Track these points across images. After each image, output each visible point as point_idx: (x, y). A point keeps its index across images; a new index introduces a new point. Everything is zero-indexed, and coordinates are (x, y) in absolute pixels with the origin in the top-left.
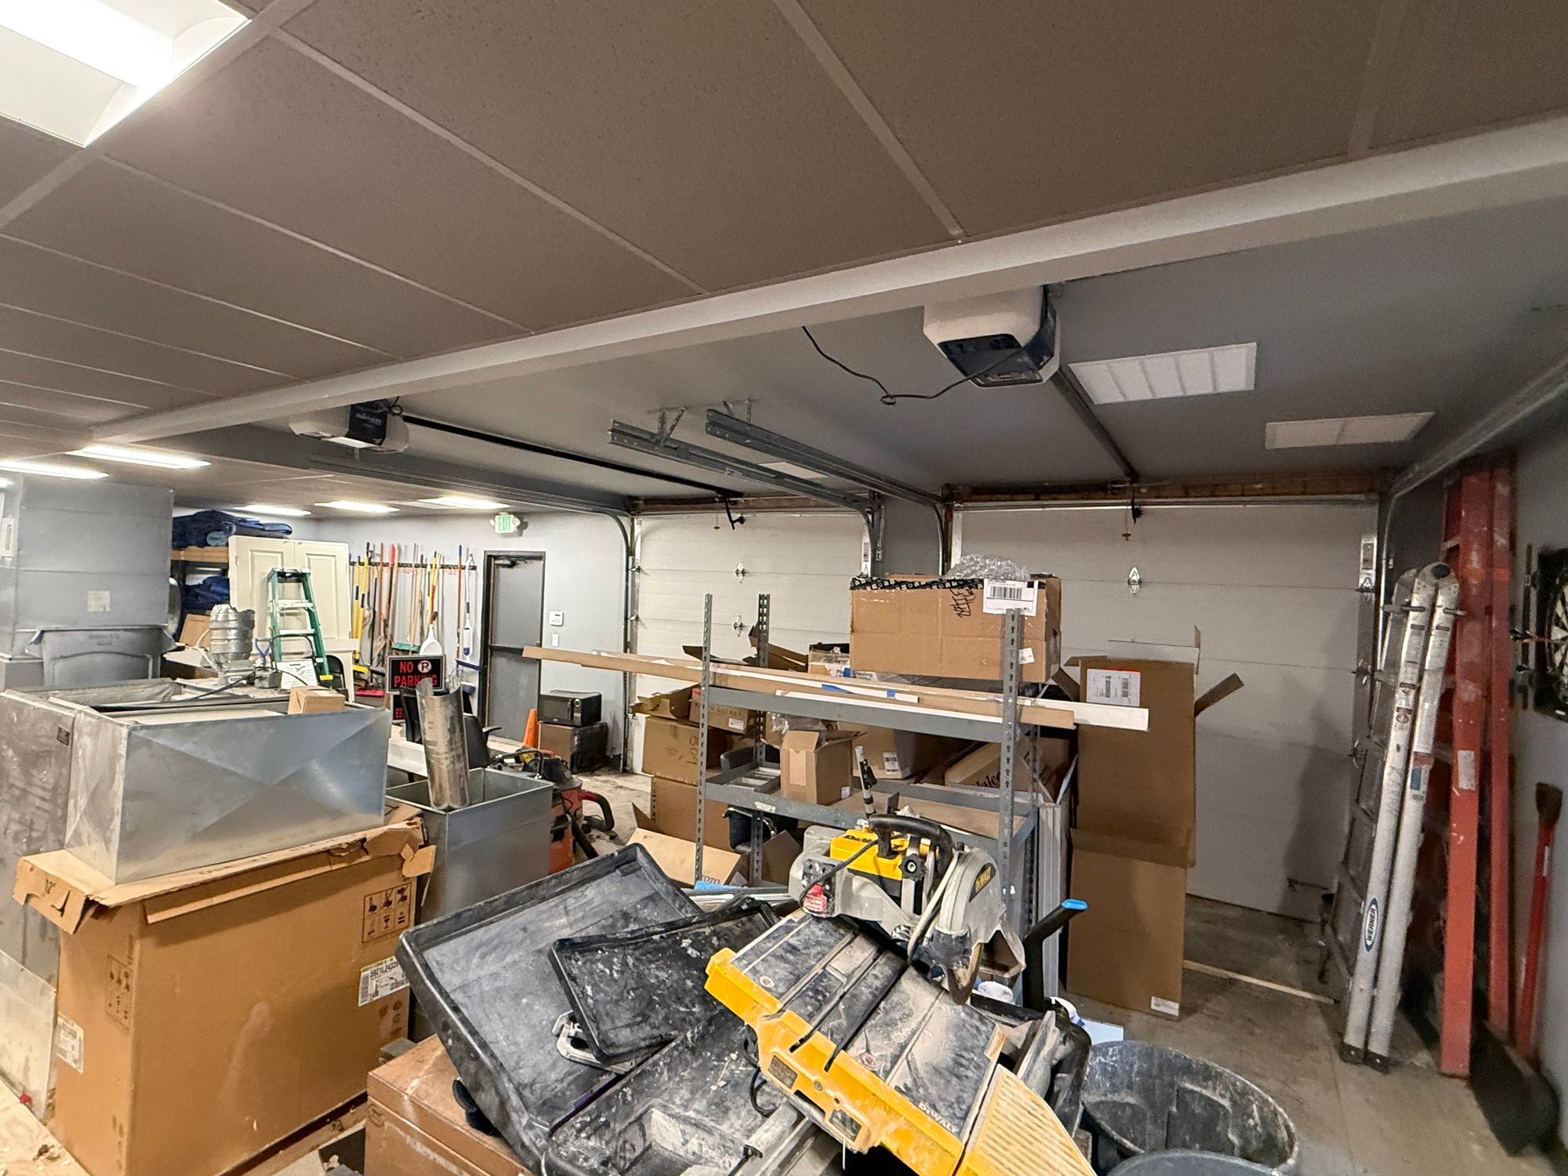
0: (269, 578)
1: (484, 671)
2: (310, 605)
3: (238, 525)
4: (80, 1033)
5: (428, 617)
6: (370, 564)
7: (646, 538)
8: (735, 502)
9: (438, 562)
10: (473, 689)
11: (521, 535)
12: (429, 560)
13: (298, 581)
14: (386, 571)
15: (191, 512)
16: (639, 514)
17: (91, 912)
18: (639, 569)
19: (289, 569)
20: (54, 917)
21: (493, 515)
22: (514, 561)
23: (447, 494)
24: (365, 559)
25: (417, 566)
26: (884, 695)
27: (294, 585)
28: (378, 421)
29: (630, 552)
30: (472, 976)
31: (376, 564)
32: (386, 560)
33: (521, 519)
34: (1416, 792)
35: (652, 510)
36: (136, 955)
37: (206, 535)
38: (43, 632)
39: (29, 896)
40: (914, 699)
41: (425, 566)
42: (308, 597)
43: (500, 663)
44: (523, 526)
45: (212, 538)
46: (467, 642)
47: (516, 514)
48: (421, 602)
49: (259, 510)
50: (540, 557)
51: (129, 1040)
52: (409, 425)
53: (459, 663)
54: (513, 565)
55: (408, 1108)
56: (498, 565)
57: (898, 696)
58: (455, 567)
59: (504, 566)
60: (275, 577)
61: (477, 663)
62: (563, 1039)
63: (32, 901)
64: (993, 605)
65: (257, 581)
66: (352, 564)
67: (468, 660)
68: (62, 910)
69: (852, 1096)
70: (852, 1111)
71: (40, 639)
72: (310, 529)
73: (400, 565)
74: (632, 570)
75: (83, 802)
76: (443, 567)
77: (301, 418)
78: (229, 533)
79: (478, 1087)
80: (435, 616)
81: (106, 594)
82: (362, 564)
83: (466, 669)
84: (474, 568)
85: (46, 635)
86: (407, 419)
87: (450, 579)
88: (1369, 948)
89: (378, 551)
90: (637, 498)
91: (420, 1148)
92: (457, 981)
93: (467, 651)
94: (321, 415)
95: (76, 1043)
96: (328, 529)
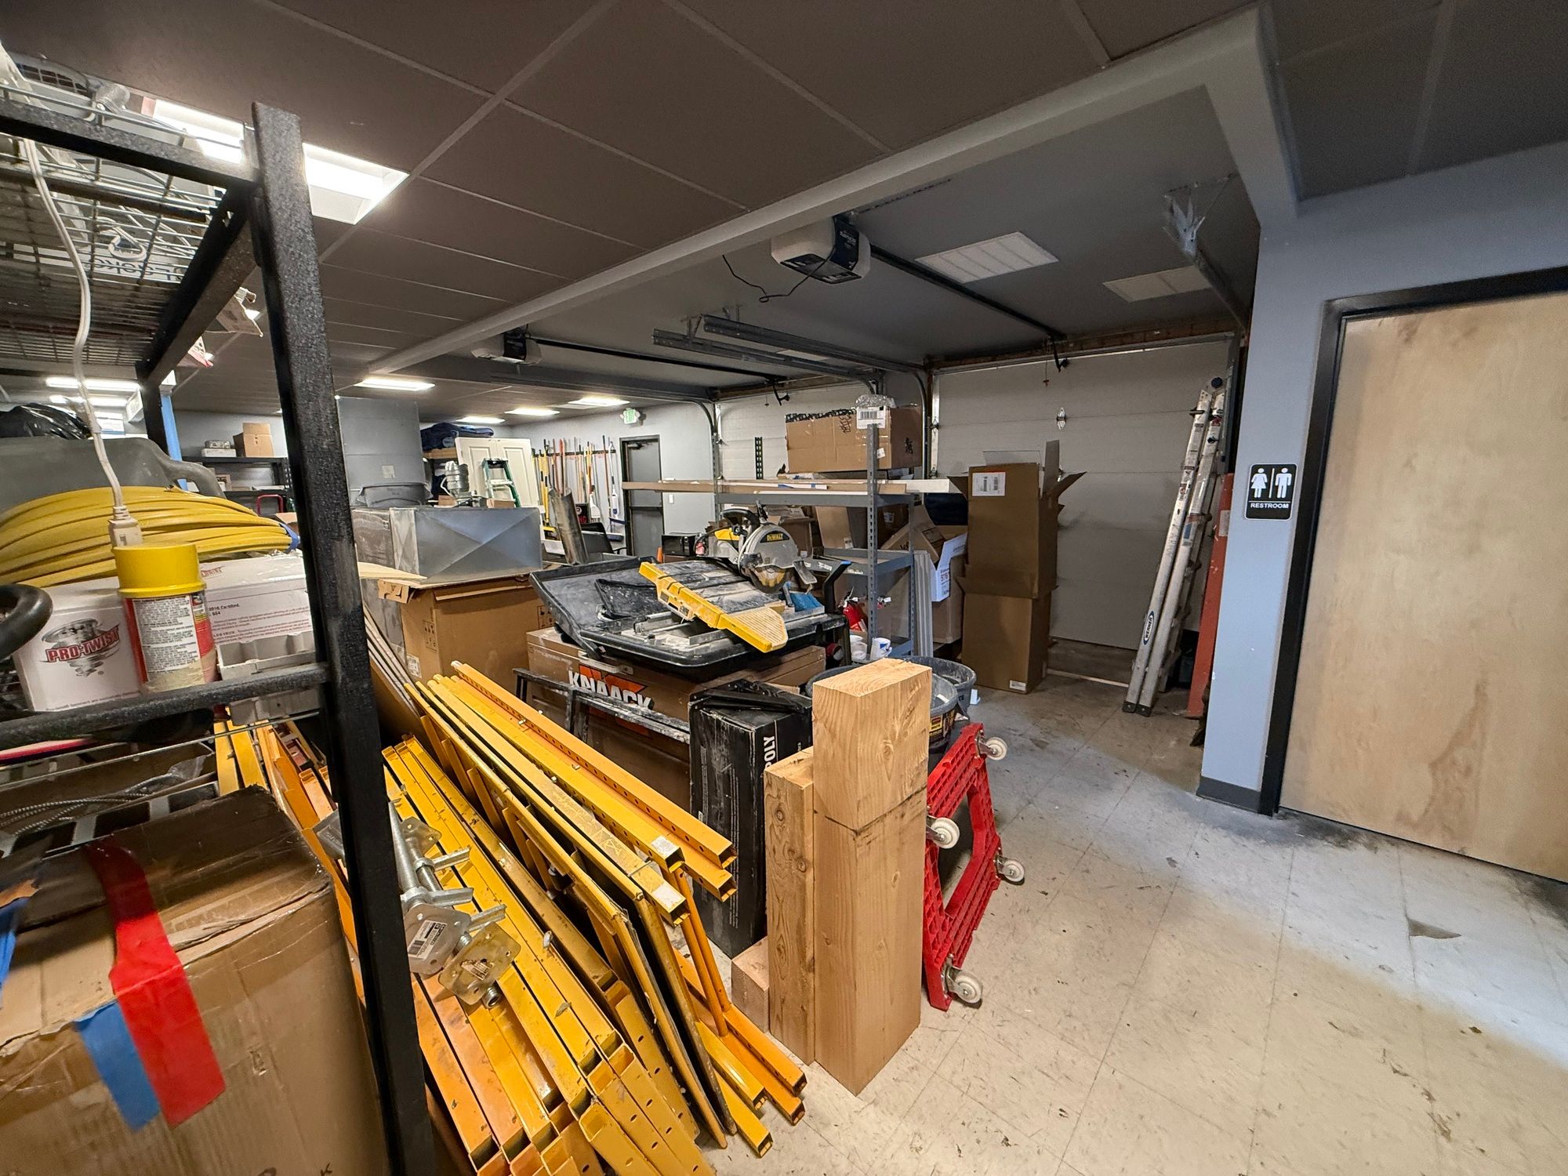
0: (483, 466)
1: (628, 524)
2: (510, 483)
3: (460, 431)
4: (417, 660)
5: (588, 488)
6: (548, 455)
7: (725, 418)
8: (783, 385)
9: (591, 449)
10: (622, 537)
11: (642, 424)
12: (585, 449)
13: (501, 467)
14: (558, 458)
15: (430, 425)
16: (718, 400)
17: (412, 595)
18: (721, 442)
19: (494, 459)
20: (398, 599)
21: (621, 410)
22: (640, 443)
23: (586, 395)
24: (544, 452)
25: (577, 454)
26: (810, 487)
27: (499, 469)
28: (521, 345)
29: (714, 429)
30: (563, 592)
31: (551, 455)
32: (558, 451)
33: (641, 413)
34: (1187, 540)
35: (727, 396)
36: (434, 617)
37: (442, 440)
38: (364, 488)
39: (385, 595)
40: (825, 487)
41: (582, 453)
42: (509, 477)
43: (639, 519)
44: (642, 418)
45: (446, 442)
46: (615, 505)
47: (638, 409)
48: (584, 479)
49: (471, 420)
50: (656, 440)
51: (437, 656)
52: (540, 345)
53: (611, 520)
54: (639, 447)
55: (541, 641)
56: (630, 448)
57: (817, 487)
58: (601, 452)
59: (634, 448)
60: (487, 465)
61: (623, 519)
62: (600, 614)
63: (387, 597)
64: (862, 424)
65: (476, 468)
66: (535, 456)
67: (617, 518)
68: (400, 596)
69: (686, 600)
70: (686, 606)
71: (363, 493)
72: (506, 432)
73: (567, 454)
74: (717, 443)
75: (400, 552)
76: (594, 452)
77: (476, 345)
78: (455, 437)
79: (562, 622)
80: (592, 488)
81: (391, 467)
82: (542, 455)
83: (617, 524)
84: (614, 451)
85: (366, 490)
86: (539, 342)
87: (600, 460)
88: (1145, 642)
89: (551, 445)
90: (715, 388)
91: (547, 655)
92: (557, 593)
93: (615, 511)
94: (487, 343)
95: (416, 665)
96: (518, 431)
